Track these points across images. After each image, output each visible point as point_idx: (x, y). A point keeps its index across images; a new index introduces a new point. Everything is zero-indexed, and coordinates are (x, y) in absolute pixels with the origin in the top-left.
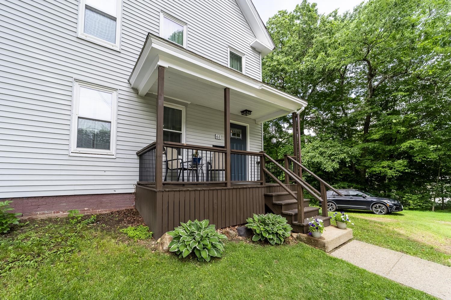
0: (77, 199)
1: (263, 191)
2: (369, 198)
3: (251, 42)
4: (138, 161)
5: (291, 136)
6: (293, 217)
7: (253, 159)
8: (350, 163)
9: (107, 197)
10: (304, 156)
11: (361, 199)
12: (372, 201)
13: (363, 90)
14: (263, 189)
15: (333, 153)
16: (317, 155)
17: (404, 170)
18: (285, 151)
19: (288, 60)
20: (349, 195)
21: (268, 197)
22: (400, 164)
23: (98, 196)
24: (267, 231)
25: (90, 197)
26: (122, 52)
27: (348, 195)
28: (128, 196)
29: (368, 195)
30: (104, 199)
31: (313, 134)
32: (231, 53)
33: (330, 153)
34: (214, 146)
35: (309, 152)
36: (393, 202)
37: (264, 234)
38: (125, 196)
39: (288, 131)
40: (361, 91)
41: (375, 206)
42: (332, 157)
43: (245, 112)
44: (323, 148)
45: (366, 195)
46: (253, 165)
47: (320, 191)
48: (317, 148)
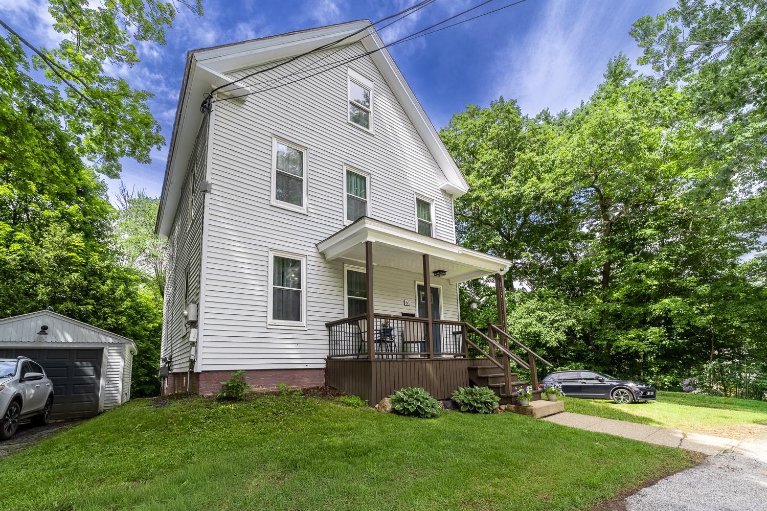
0: (273, 373)
1: (467, 364)
2: (608, 381)
3: (440, 183)
4: (327, 333)
5: (493, 293)
6: (501, 390)
7: (448, 329)
8: (582, 333)
9: (300, 372)
10: (514, 323)
11: (597, 383)
12: (612, 386)
13: (598, 222)
14: (466, 361)
15: (557, 318)
16: (534, 322)
17: (661, 341)
18: (486, 318)
19: (484, 182)
20: (581, 379)
21: (472, 370)
22: (654, 333)
23: (291, 371)
24: (475, 400)
25: (284, 372)
26: (309, 214)
27: (579, 379)
28: (319, 371)
29: (607, 377)
30: (297, 375)
31: (528, 289)
32: (418, 200)
33: (552, 318)
34: (403, 314)
35: (521, 317)
36: (640, 386)
37: (472, 403)
38: (316, 372)
39: (488, 283)
40: (596, 223)
41: (615, 392)
42: (555, 325)
43: (438, 273)
44: (542, 311)
45: (603, 378)
46: (448, 336)
47: (529, 363)
48: (533, 311)
